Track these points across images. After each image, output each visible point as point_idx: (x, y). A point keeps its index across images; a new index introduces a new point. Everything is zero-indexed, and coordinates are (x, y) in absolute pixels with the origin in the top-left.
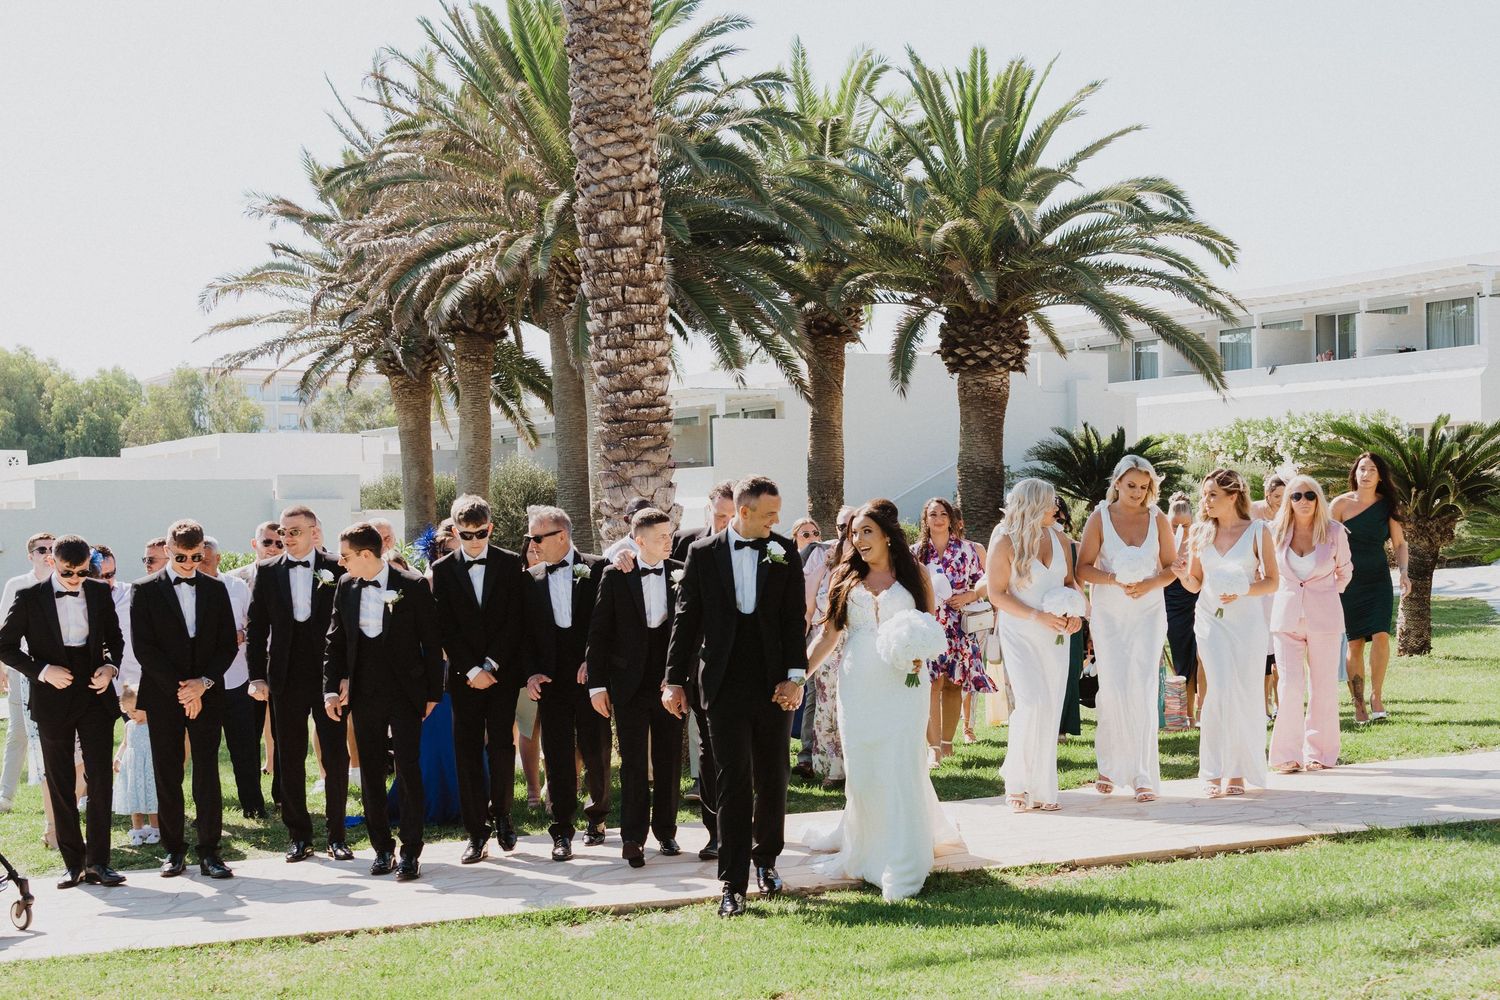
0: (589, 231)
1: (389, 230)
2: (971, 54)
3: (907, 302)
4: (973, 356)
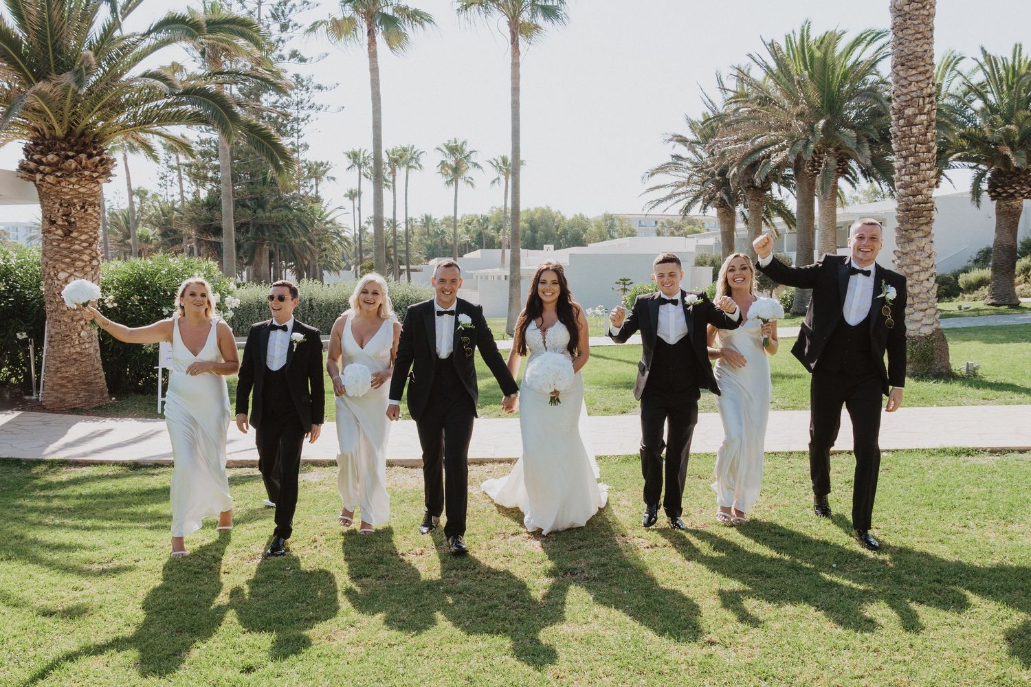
0: (899, 118)
1: (736, 142)
2: (1013, 47)
3: (971, 168)
4: (1006, 192)
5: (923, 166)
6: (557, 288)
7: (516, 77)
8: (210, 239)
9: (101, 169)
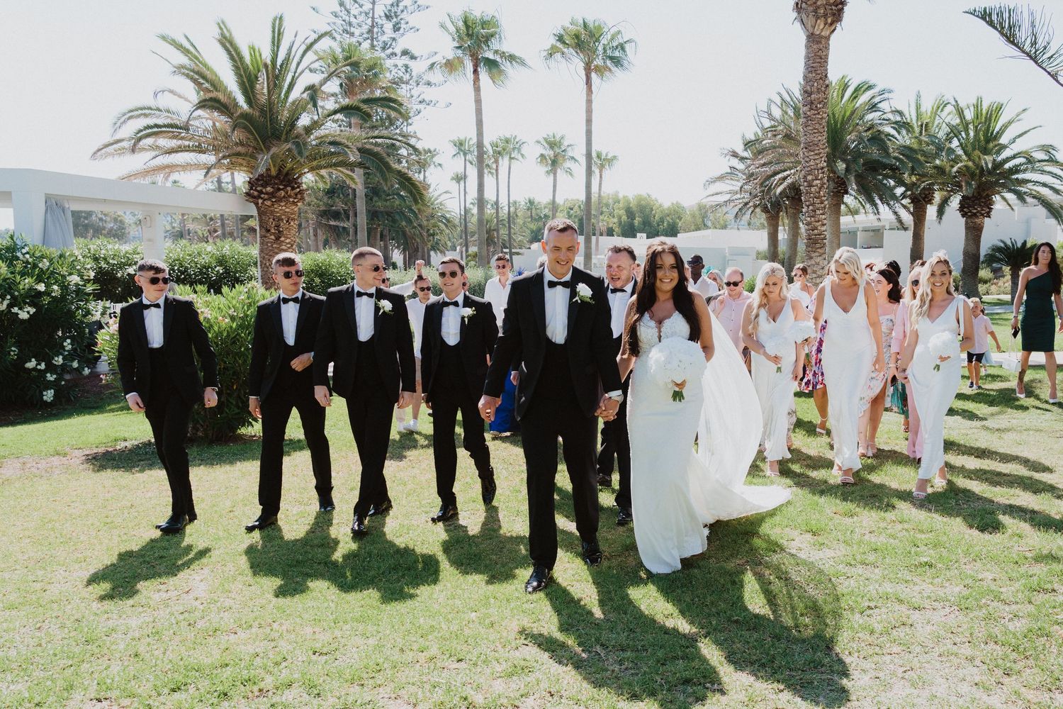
1: (763, 165)
5: (818, 212)
6: (675, 275)
7: (589, 111)
8: (332, 223)
9: (299, 196)
